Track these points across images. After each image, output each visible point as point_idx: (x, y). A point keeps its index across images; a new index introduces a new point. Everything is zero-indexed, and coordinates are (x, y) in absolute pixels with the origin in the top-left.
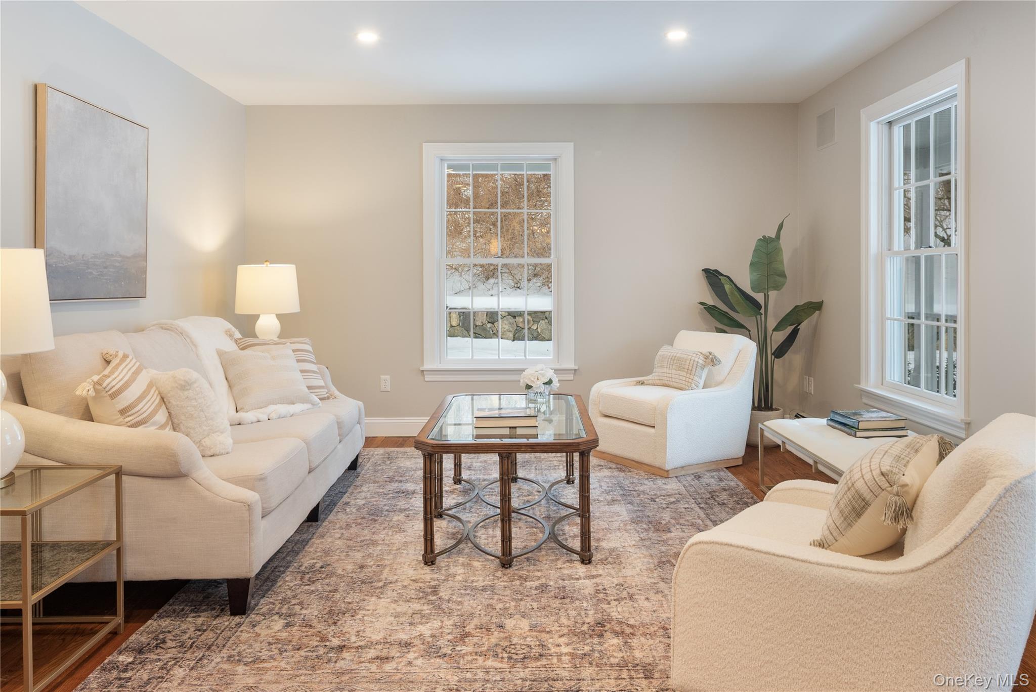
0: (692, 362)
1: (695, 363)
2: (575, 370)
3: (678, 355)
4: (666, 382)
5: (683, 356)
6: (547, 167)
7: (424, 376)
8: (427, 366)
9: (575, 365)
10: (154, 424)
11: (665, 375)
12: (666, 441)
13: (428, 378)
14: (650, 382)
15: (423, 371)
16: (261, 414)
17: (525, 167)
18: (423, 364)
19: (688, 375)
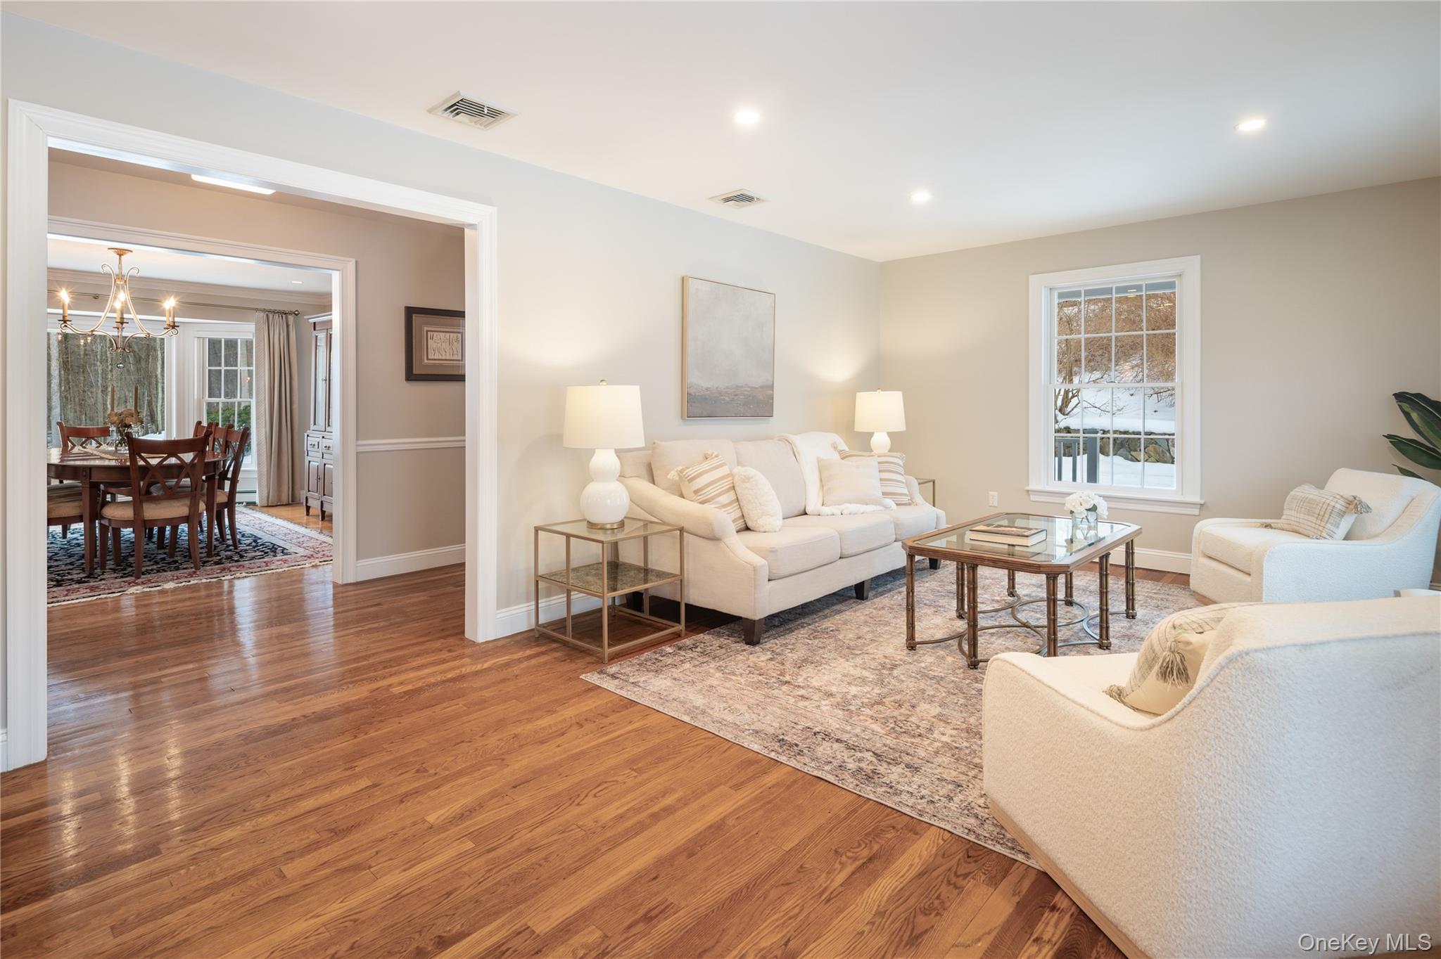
0: (1325, 506)
1: (1330, 508)
2: (1202, 505)
3: (1311, 496)
4: (1296, 528)
5: (1315, 498)
6: (1171, 285)
7: (1029, 495)
8: (1031, 487)
9: (1201, 499)
10: (716, 503)
11: (1293, 519)
12: (1262, 593)
13: (1033, 498)
14: (1279, 526)
15: (1028, 491)
16: (836, 510)
17: (1144, 287)
18: (1028, 484)
19: (1318, 522)
